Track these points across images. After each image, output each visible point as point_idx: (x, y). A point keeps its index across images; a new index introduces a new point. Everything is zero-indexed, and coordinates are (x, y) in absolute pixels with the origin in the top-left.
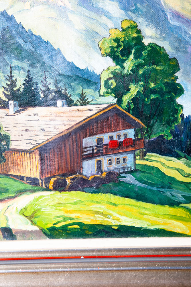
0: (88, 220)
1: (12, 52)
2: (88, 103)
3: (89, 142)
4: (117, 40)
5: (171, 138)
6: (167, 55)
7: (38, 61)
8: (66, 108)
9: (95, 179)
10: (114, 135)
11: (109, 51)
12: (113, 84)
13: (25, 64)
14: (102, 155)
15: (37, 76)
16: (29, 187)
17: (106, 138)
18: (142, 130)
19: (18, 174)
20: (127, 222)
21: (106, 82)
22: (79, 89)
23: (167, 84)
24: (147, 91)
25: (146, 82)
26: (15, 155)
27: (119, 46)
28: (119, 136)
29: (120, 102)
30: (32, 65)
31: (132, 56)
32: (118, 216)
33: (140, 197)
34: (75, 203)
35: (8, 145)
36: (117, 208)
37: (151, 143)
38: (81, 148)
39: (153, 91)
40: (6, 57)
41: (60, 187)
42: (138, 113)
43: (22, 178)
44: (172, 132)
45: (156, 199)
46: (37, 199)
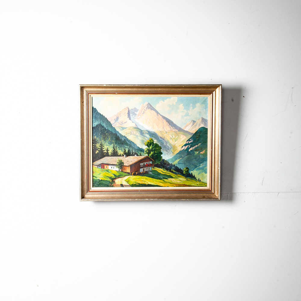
0: (140, 183)
1: (125, 144)
2: (142, 156)
3: (142, 164)
4: (148, 142)
5: (160, 164)
6: (159, 146)
7: (131, 146)
8: (137, 157)
9: (143, 173)
10: (147, 163)
11: (146, 144)
12: (147, 151)
13: (128, 147)
14: (144, 167)
15: (131, 149)
16: (127, 174)
17: (145, 163)
18: (153, 162)
19: (125, 171)
20: (150, 183)
21: (146, 151)
22: (140, 153)
23: (159, 152)
24: (155, 153)
25: (155, 151)
26: (125, 167)
27: (149, 143)
28: (148, 163)
29: (149, 155)
30: (130, 147)
31: (151, 146)
32: (148, 182)
33: (153, 177)
34: (138, 179)
35: (123, 165)
36: (147, 180)
37: (155, 165)
38: (140, 166)
39: (156, 153)
40: (124, 145)
41: (135, 175)
42: (153, 158)
43: (126, 172)
44: (160, 163)
45: (156, 178)
46: (129, 177)
